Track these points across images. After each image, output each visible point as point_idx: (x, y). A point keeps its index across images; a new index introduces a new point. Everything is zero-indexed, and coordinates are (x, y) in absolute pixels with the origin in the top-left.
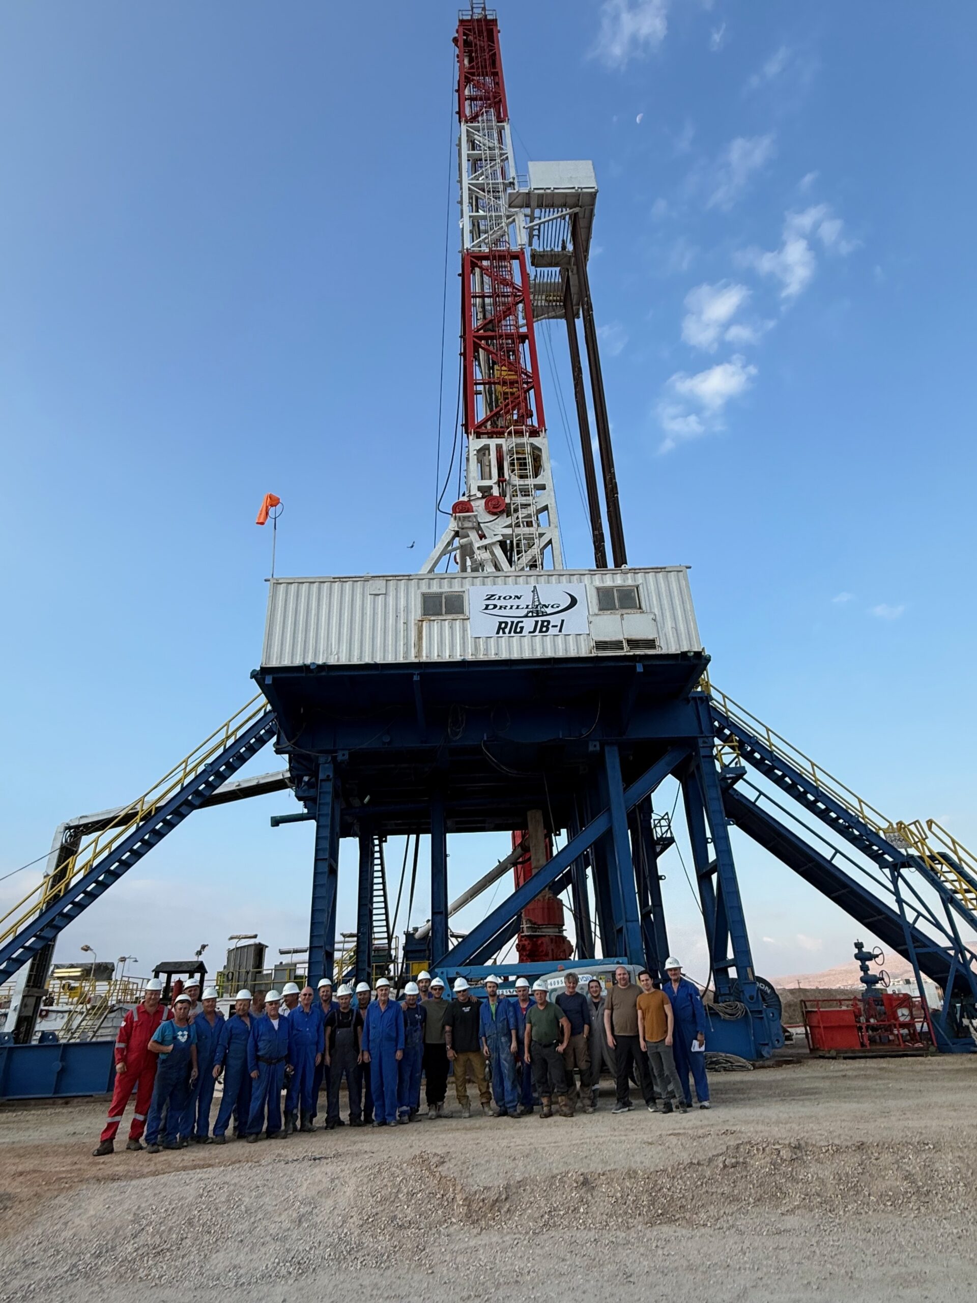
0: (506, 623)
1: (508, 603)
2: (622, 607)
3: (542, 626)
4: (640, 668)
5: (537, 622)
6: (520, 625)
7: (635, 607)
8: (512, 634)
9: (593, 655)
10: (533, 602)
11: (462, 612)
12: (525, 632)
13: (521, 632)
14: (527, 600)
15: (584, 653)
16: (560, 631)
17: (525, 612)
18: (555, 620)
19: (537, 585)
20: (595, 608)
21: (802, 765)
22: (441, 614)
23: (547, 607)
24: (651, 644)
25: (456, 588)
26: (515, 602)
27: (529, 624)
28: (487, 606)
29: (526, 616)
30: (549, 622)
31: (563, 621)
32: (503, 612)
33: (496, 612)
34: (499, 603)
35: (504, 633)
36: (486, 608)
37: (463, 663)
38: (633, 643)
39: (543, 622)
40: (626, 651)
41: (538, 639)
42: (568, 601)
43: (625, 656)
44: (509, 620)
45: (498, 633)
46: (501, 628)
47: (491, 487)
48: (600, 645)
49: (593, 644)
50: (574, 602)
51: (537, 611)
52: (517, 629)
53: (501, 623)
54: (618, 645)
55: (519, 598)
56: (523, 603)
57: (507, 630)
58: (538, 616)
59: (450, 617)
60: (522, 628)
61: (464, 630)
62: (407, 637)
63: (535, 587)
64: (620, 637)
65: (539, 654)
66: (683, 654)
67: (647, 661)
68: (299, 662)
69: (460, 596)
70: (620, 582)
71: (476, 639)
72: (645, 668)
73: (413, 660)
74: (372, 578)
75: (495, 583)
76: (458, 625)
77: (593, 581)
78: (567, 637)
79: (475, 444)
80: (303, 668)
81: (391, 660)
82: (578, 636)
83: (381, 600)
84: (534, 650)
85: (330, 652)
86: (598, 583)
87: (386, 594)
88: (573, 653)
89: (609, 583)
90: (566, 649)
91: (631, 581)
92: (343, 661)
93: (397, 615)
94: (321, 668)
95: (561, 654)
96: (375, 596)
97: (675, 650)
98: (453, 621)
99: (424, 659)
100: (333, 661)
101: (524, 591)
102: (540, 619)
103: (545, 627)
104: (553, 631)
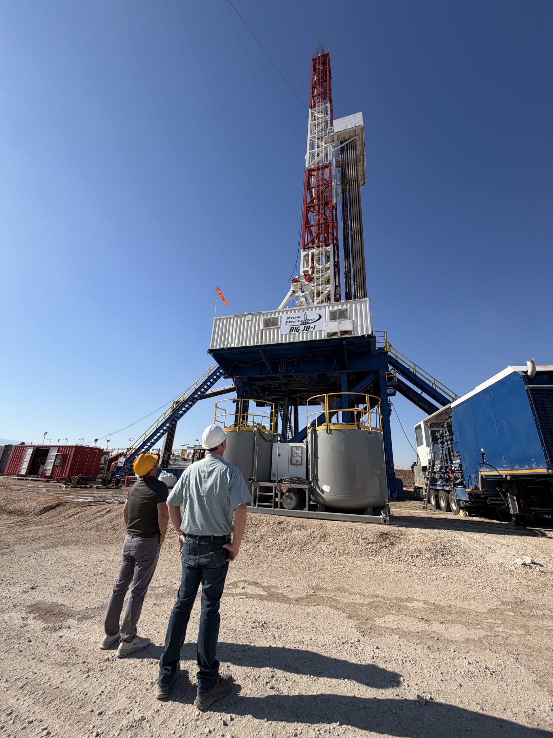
0: (293, 328)
1: (295, 320)
2: (340, 318)
3: (307, 328)
4: (344, 343)
5: (305, 327)
6: (299, 328)
7: (345, 318)
8: (295, 332)
9: (326, 338)
10: (304, 319)
11: (278, 325)
12: (300, 331)
13: (299, 331)
14: (302, 318)
15: (322, 338)
16: (314, 330)
17: (301, 323)
18: (312, 325)
19: (307, 312)
20: (328, 319)
22: (270, 326)
23: (309, 320)
24: (349, 332)
25: (277, 315)
26: (297, 319)
27: (302, 328)
28: (287, 322)
29: (301, 325)
30: (309, 326)
31: (315, 326)
32: (293, 324)
33: (290, 324)
34: (291, 320)
35: (292, 332)
36: (287, 323)
37: (277, 344)
38: (342, 333)
39: (307, 326)
40: (339, 336)
41: (305, 334)
42: (318, 317)
43: (338, 338)
44: (294, 327)
45: (290, 332)
46: (291, 330)
47: (308, 271)
48: (329, 334)
49: (326, 334)
50: (320, 317)
51: (306, 322)
52: (297, 330)
53: (291, 328)
54: (335, 334)
55: (299, 317)
56: (300, 319)
57: (293, 331)
58: (306, 324)
59: (273, 327)
60: (299, 329)
61: (278, 332)
62: (258, 335)
63: (306, 313)
64: (337, 330)
65: (305, 339)
66: (363, 336)
67: (348, 340)
68: (222, 347)
69: (277, 319)
70: (340, 307)
71: (282, 335)
72: (347, 342)
73: (259, 344)
74: (248, 315)
75: (291, 312)
76: (276, 330)
77: (329, 308)
78: (316, 332)
79: (303, 254)
80: (223, 349)
81: (252, 344)
82: (321, 331)
83: (250, 322)
84: (303, 338)
85: (231, 343)
86: (331, 308)
87: (252, 320)
88: (318, 338)
89: (336, 308)
90: (316, 336)
91: (344, 307)
92: (236, 346)
93: (255, 328)
94: (229, 349)
95: (313, 339)
96: (248, 321)
97: (360, 334)
98: (274, 329)
99: (263, 343)
100: (232, 346)
101: (301, 315)
102: (306, 325)
103: (308, 328)
104: (311, 330)
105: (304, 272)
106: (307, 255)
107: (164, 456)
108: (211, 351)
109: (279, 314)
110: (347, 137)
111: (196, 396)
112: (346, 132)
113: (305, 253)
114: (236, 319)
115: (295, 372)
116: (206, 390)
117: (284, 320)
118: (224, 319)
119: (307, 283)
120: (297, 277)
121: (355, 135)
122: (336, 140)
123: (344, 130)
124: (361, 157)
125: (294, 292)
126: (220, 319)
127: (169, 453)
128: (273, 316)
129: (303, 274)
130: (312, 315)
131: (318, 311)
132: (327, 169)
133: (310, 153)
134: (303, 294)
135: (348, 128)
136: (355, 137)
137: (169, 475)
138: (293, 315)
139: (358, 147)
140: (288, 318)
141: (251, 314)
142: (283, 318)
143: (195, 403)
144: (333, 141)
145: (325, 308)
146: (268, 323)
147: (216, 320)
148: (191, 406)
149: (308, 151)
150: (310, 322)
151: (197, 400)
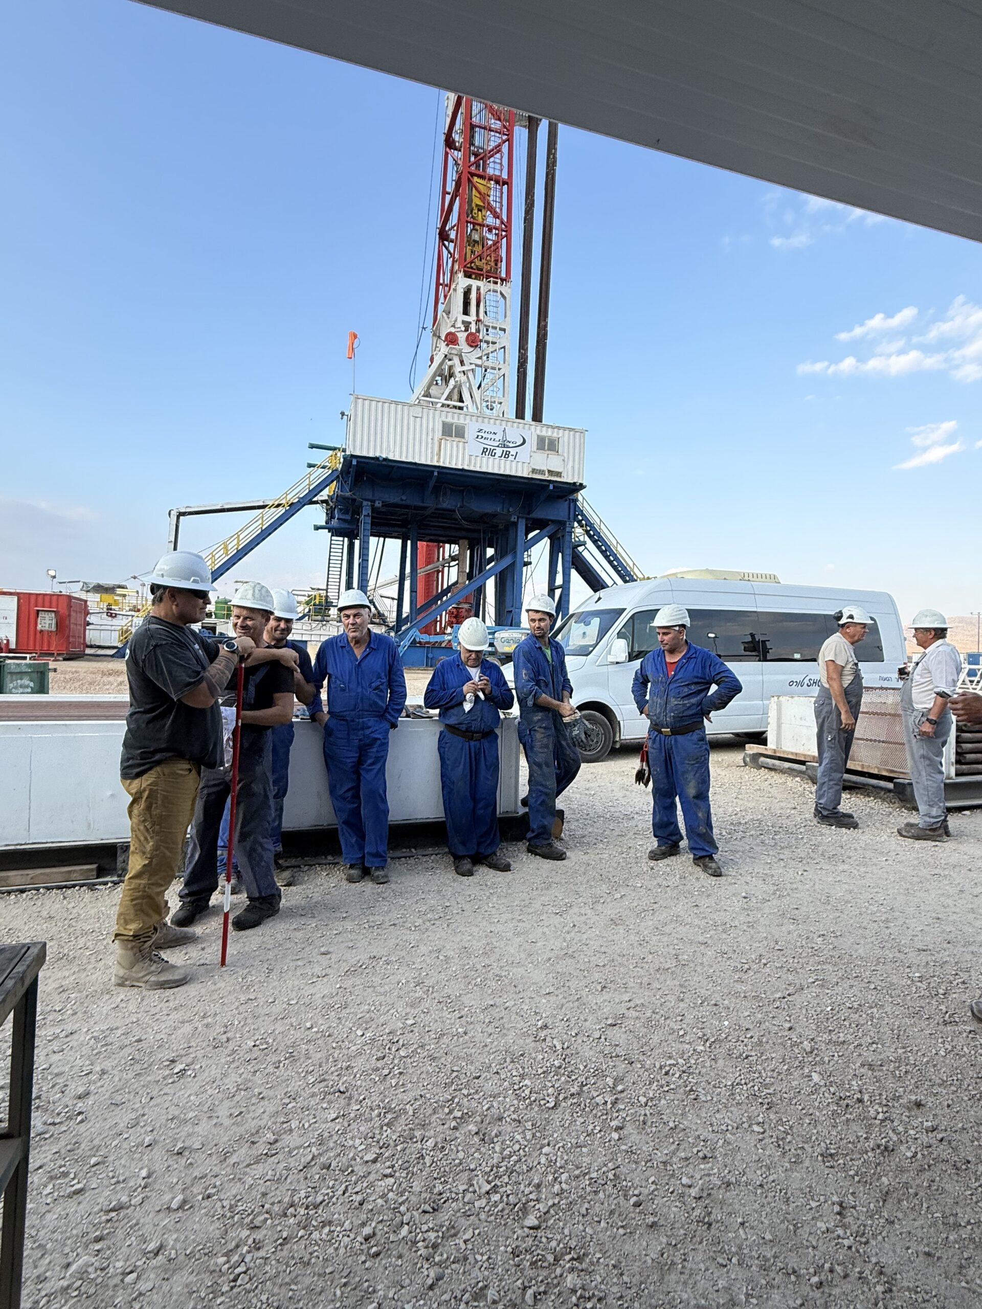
0: (487, 449)
1: (490, 436)
2: (549, 449)
4: (551, 487)
5: (503, 451)
6: (494, 451)
7: (555, 451)
8: (490, 456)
9: (530, 476)
10: (503, 438)
11: (463, 437)
12: (496, 456)
13: (494, 456)
14: (499, 437)
15: (525, 475)
16: (515, 459)
17: (497, 444)
18: (513, 452)
20: (535, 448)
21: (611, 540)
22: (452, 437)
23: (510, 442)
24: (559, 474)
25: (462, 420)
26: (493, 436)
27: (499, 451)
28: (478, 436)
29: (498, 446)
30: (509, 452)
31: (517, 453)
32: (485, 441)
33: (482, 440)
34: (485, 435)
35: (485, 455)
37: (463, 470)
38: (550, 472)
39: (506, 451)
40: (546, 477)
41: (503, 462)
42: (521, 440)
43: (545, 479)
44: (489, 447)
45: (482, 454)
46: (484, 451)
47: (470, 323)
48: (534, 471)
49: (531, 470)
50: (524, 442)
51: (504, 444)
52: (492, 453)
53: (484, 448)
54: (542, 472)
55: (495, 433)
56: (497, 437)
57: (487, 454)
58: (504, 447)
59: (457, 439)
60: (495, 453)
61: (464, 449)
62: (432, 448)
63: (505, 428)
64: (545, 468)
65: (502, 472)
66: (574, 484)
67: (555, 484)
68: (373, 454)
69: (463, 427)
70: (551, 433)
71: (470, 456)
72: (554, 487)
73: (437, 463)
76: (461, 445)
77: (536, 430)
78: (518, 463)
80: (377, 459)
81: (423, 462)
82: (523, 464)
83: (418, 420)
84: (500, 468)
85: (389, 451)
86: (539, 432)
87: (421, 418)
88: (520, 474)
89: (545, 433)
90: (516, 471)
91: (556, 434)
92: (397, 458)
93: (427, 434)
94: (385, 460)
95: (513, 473)
96: (416, 418)
97: (571, 480)
98: (459, 442)
99: (441, 464)
100: (393, 457)
101: (499, 429)
102: (505, 449)
103: (507, 455)
104: (511, 458)
105: (463, 323)
106: (469, 287)
109: (466, 420)
113: (466, 283)
118: (370, 400)
119: (470, 349)
128: (457, 420)
129: (462, 329)
130: (514, 435)
145: (531, 429)
146: (449, 431)
147: (357, 399)
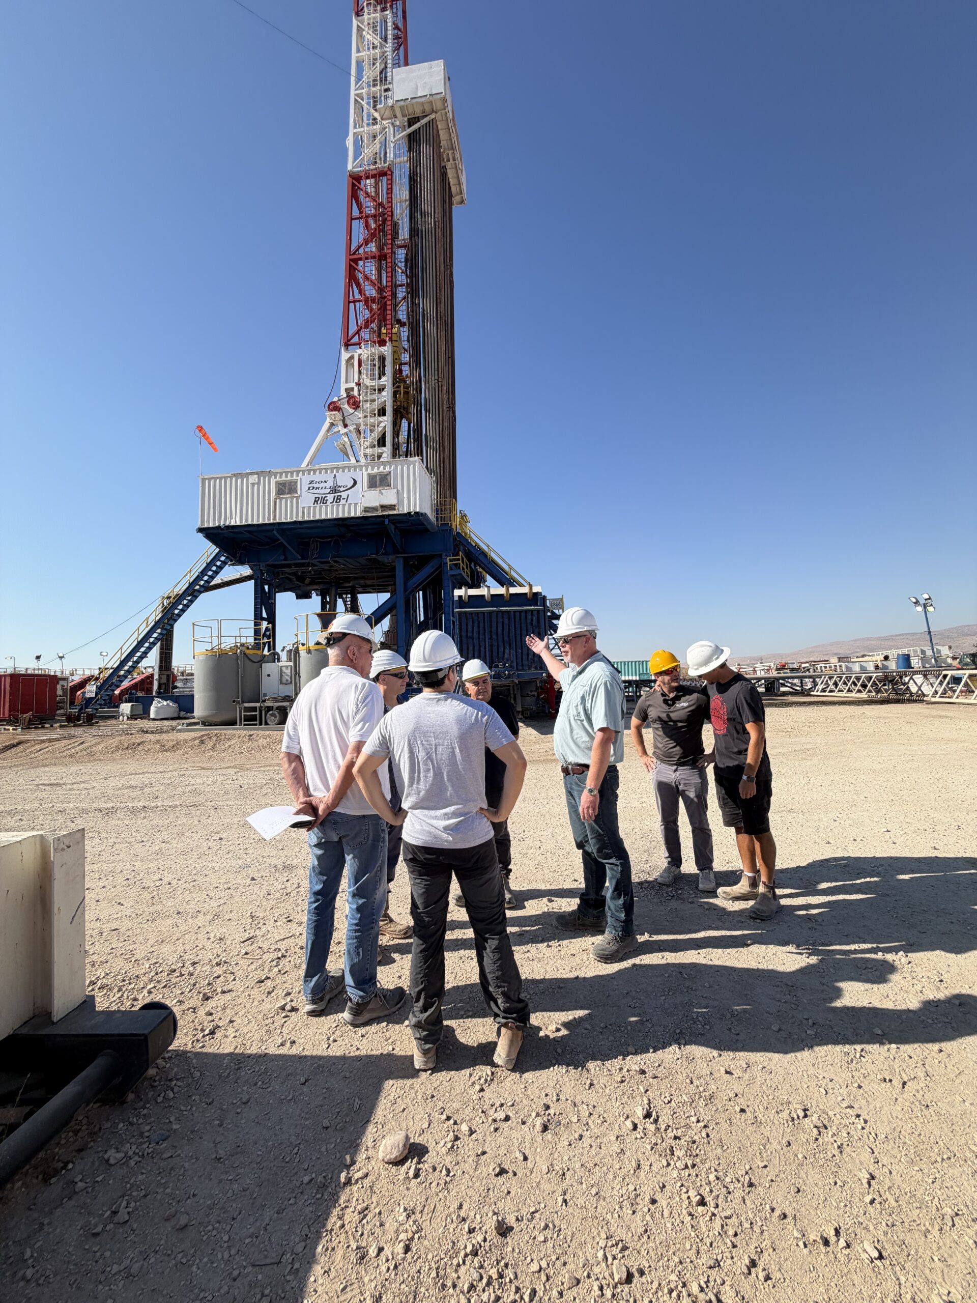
0: (319, 498)
1: (320, 485)
2: (380, 485)
4: (387, 521)
5: (335, 497)
6: (326, 498)
7: (387, 485)
8: (322, 504)
9: (362, 515)
10: (334, 484)
11: (296, 493)
12: (328, 503)
13: (326, 503)
14: (330, 484)
15: (358, 515)
16: (346, 501)
17: (328, 491)
18: (344, 495)
19: (337, 474)
20: (366, 487)
22: (285, 494)
23: (341, 487)
24: (392, 507)
25: (295, 477)
26: (324, 485)
27: (330, 498)
28: (309, 488)
29: (329, 493)
30: (341, 496)
31: (348, 495)
33: (314, 491)
34: (316, 486)
35: (317, 504)
37: (295, 522)
38: (383, 507)
39: (338, 496)
40: (380, 512)
41: (335, 507)
42: (352, 482)
43: (378, 515)
44: (320, 496)
45: (314, 504)
46: (316, 502)
47: (352, 389)
48: (366, 509)
49: (362, 509)
50: (355, 483)
51: (335, 490)
52: (324, 501)
53: (316, 498)
54: (374, 509)
55: (326, 482)
56: (328, 485)
57: (319, 502)
58: (335, 493)
59: (290, 496)
60: (327, 500)
61: (298, 503)
62: (269, 508)
63: (335, 475)
64: (377, 504)
65: (335, 516)
66: (409, 513)
67: (391, 518)
68: (217, 524)
69: (296, 482)
70: (381, 469)
71: (304, 508)
72: (390, 521)
73: (272, 521)
74: (252, 474)
75: (315, 473)
76: (295, 500)
77: (367, 470)
78: (350, 505)
79: (345, 356)
80: (219, 527)
81: (261, 522)
82: (356, 504)
83: (256, 487)
84: (332, 513)
85: (231, 518)
86: (369, 471)
87: (259, 483)
88: (352, 515)
89: (376, 470)
90: (349, 512)
91: (387, 469)
92: (238, 523)
93: (264, 496)
94: (228, 527)
95: (346, 515)
96: (253, 484)
97: (405, 511)
98: (292, 498)
99: (277, 521)
100: (233, 523)
101: (329, 477)
102: (336, 495)
103: (338, 499)
104: (343, 502)
105: (346, 390)
106: (352, 358)
107: (160, 678)
108: (200, 530)
109: (298, 475)
110: (419, 113)
111: (197, 587)
112: (417, 102)
113: (349, 355)
114: (234, 479)
115: (333, 557)
116: (212, 578)
117: (305, 486)
118: (215, 479)
119: (351, 411)
120: (336, 399)
121: (433, 111)
122: (399, 114)
123: (412, 98)
124: (450, 152)
125: (332, 425)
126: (210, 479)
127: (168, 673)
128: (289, 478)
129: (345, 395)
130: (344, 479)
131: (352, 474)
132: (384, 179)
133: (354, 134)
134: (346, 430)
135: (419, 94)
136: (433, 116)
137: (165, 703)
138: (317, 477)
139: (441, 132)
140: (311, 482)
141: (257, 473)
142: (303, 481)
143: (196, 597)
144: (396, 117)
145: (361, 470)
146: (283, 489)
147: (203, 480)
148: (191, 602)
149: (352, 131)
150: (342, 489)
151: (200, 592)
